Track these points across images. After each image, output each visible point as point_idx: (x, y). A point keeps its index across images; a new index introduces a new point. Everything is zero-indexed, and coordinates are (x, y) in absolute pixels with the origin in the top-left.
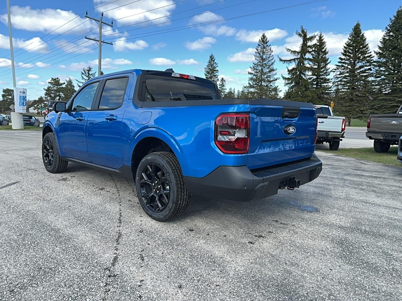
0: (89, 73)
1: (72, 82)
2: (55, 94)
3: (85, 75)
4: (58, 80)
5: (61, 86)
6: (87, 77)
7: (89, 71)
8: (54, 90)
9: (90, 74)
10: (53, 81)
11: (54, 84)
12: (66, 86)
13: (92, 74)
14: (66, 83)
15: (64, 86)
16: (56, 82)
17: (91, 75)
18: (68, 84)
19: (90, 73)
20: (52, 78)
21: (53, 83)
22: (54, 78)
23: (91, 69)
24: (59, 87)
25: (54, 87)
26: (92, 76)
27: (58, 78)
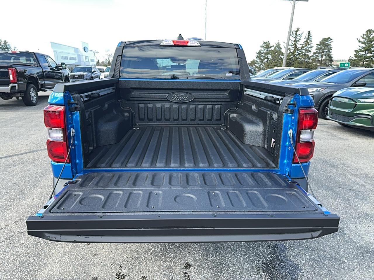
0: (296, 34)
1: (280, 44)
2: (264, 56)
3: (293, 36)
4: (268, 43)
5: (270, 49)
6: (294, 37)
7: (296, 31)
8: (264, 53)
9: (297, 35)
10: (264, 45)
11: (265, 48)
12: (274, 48)
13: (300, 35)
14: (275, 46)
15: (273, 48)
16: (267, 45)
17: (298, 36)
18: (276, 47)
19: (298, 33)
20: (264, 42)
21: (264, 46)
22: (265, 42)
23: (299, 30)
24: (268, 50)
25: (264, 50)
26: (300, 36)
27: (268, 42)
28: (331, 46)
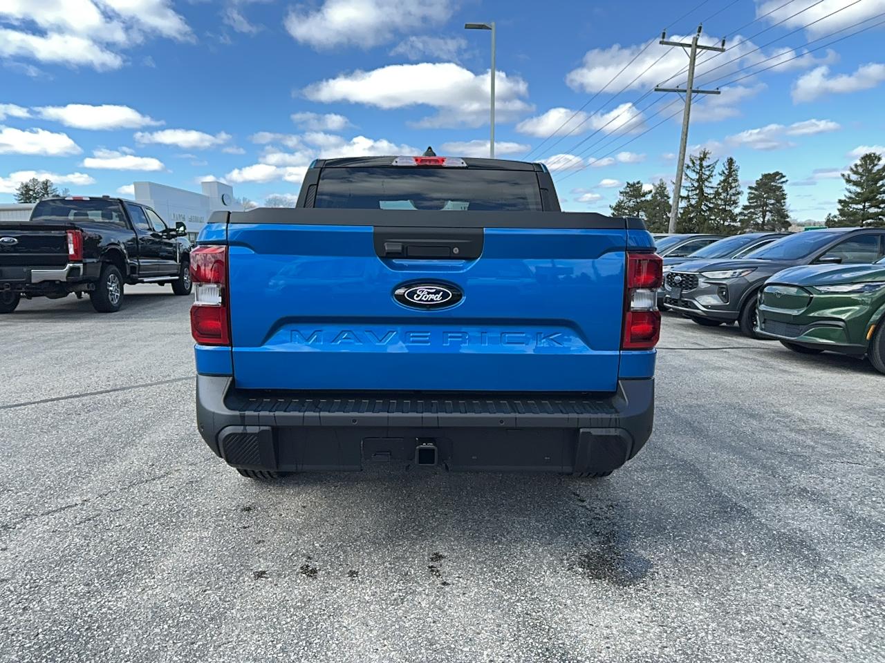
0: (701, 166)
1: (665, 188)
2: (630, 215)
3: (694, 170)
4: (639, 185)
5: (643, 199)
6: (697, 173)
7: (702, 159)
8: (629, 207)
9: (703, 167)
10: (628, 190)
11: (631, 196)
12: (652, 197)
13: (709, 166)
14: (654, 192)
15: (649, 197)
16: (634, 190)
17: (707, 169)
18: (655, 194)
19: (705, 164)
20: (628, 184)
21: (628, 193)
22: (631, 182)
23: (708, 156)
24: (638, 201)
25: (629, 201)
26: (709, 170)
27: (638, 183)
28: (783, 191)
